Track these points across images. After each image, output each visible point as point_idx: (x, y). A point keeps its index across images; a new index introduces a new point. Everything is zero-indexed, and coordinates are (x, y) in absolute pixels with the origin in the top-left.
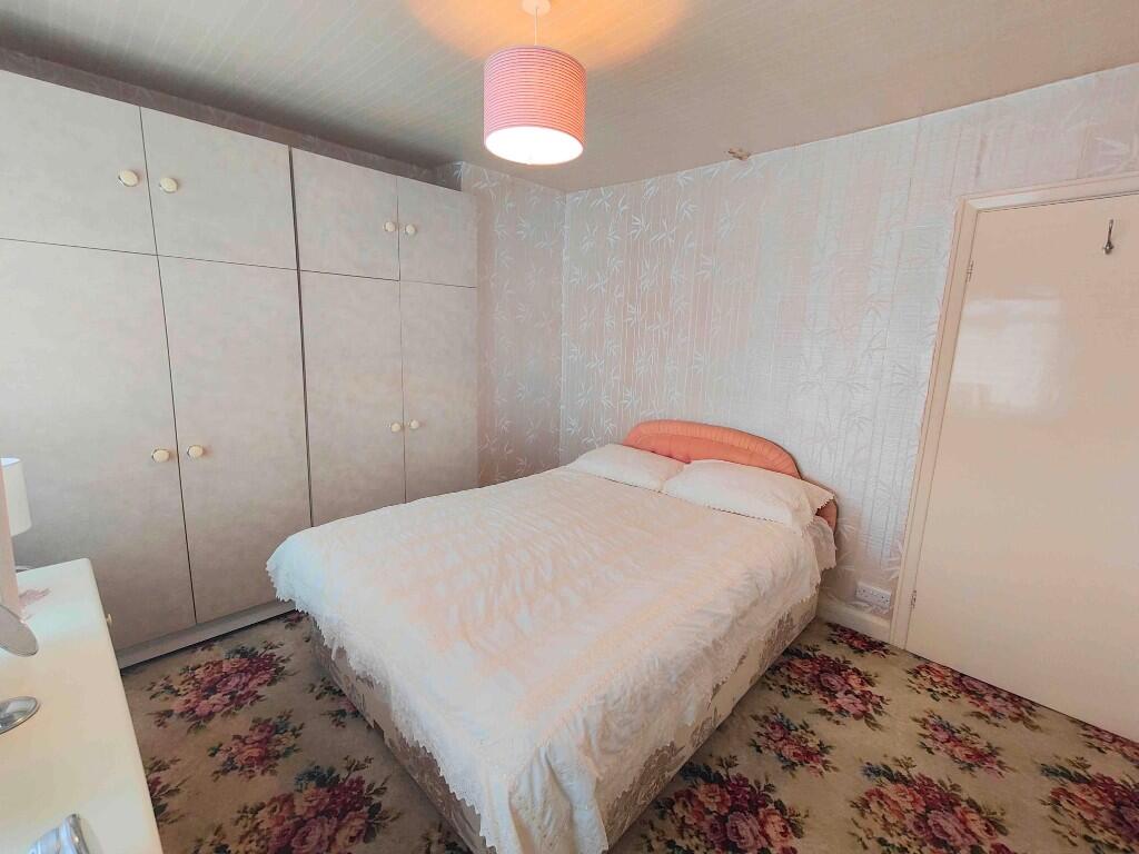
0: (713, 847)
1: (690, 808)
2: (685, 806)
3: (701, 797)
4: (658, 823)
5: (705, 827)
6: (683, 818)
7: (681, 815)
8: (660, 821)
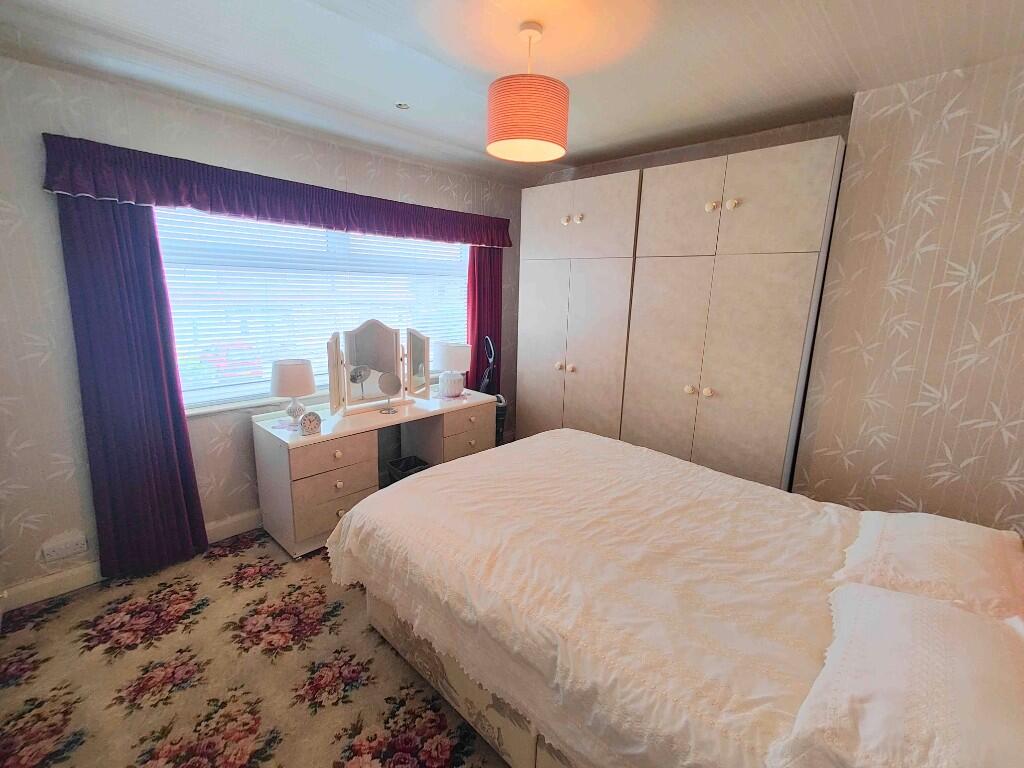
0: (393, 736)
1: (429, 725)
2: (432, 721)
3: (438, 738)
4: (421, 696)
5: (412, 734)
6: (420, 716)
7: (423, 715)
8: (421, 699)
